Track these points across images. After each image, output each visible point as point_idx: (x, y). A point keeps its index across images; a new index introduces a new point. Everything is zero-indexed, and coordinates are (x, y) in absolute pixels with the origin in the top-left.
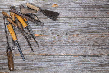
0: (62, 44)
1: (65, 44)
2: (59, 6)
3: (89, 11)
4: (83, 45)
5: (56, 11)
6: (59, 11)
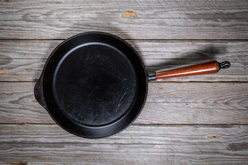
2: (139, 16)
3: (206, 25)
4: (192, 101)
5: (131, 25)
6: (139, 26)
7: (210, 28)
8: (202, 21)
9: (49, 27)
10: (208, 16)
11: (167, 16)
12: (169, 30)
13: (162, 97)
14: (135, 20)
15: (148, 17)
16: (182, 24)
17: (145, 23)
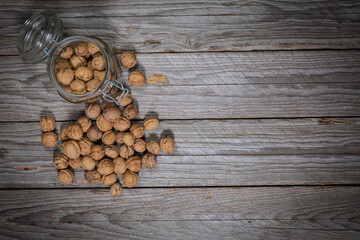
0: (184, 217)
1: (193, 217)
2: (171, 82)
3: (279, 95)
4: (257, 217)
5: (160, 97)
6: (172, 97)
7: (285, 98)
8: (272, 89)
9: (30, 102)
10: (281, 81)
11: (215, 81)
12: (219, 103)
13: (209, 211)
15: (186, 83)
16: (240, 94)
17: (182, 93)
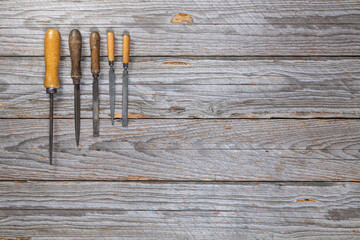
14: (191, 27)
